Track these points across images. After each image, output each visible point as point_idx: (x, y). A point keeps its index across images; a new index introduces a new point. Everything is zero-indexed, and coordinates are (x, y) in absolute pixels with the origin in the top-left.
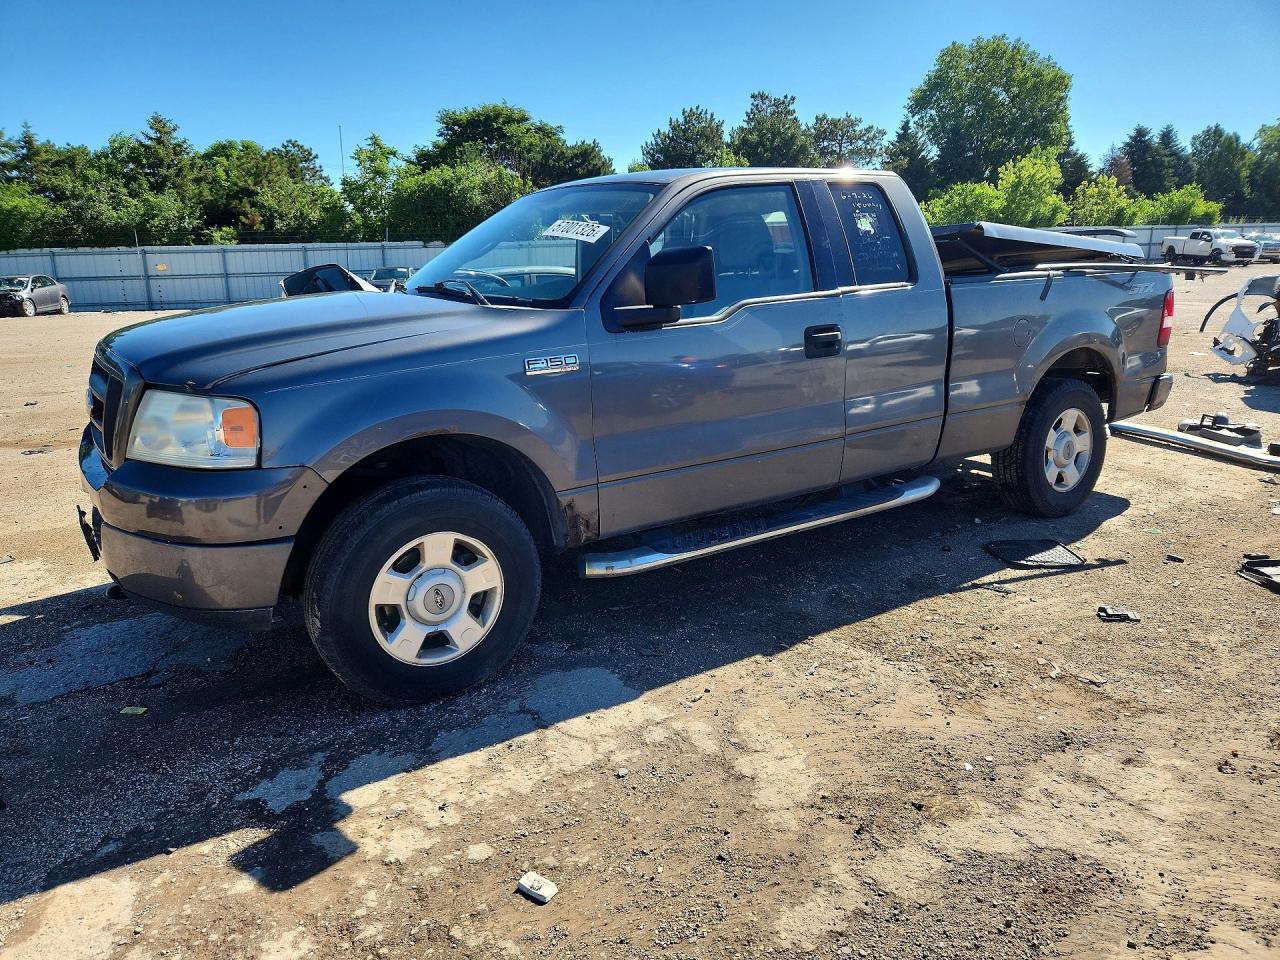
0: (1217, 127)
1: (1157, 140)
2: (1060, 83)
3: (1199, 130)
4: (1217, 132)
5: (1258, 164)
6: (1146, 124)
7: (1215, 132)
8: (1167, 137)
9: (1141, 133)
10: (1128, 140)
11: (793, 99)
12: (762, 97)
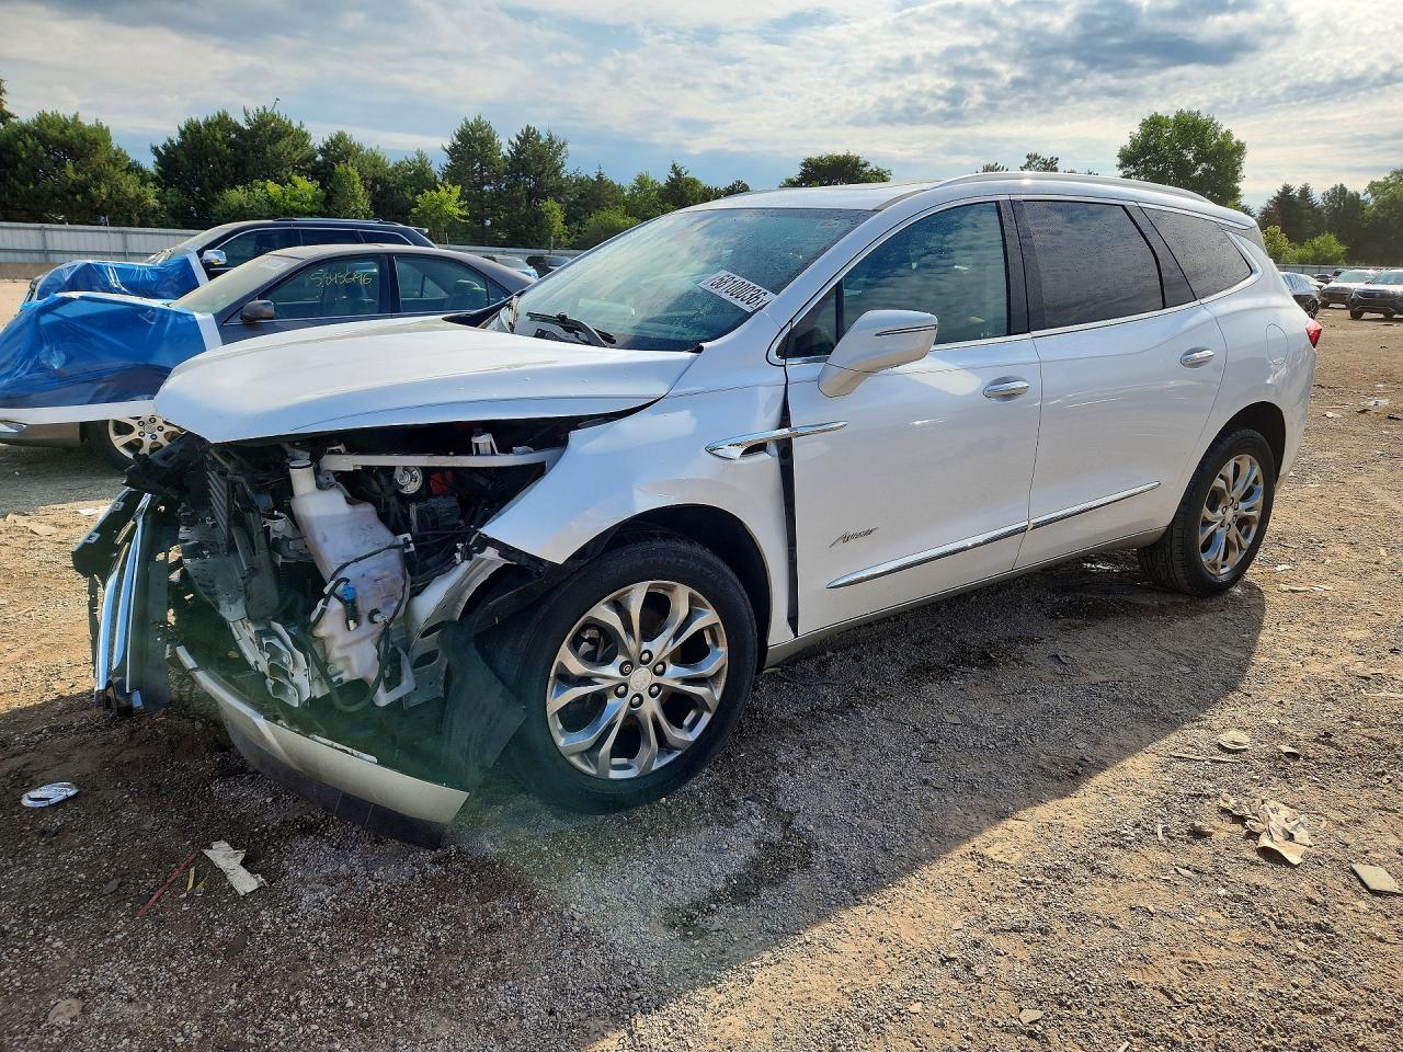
0: (1342, 185)
1: (1297, 195)
2: (1239, 149)
3: (1328, 186)
4: (1343, 190)
5: (1375, 216)
6: (1289, 183)
7: (1340, 190)
8: (1305, 192)
9: (1287, 189)
10: (1276, 195)
11: (1057, 159)
12: (1036, 157)
